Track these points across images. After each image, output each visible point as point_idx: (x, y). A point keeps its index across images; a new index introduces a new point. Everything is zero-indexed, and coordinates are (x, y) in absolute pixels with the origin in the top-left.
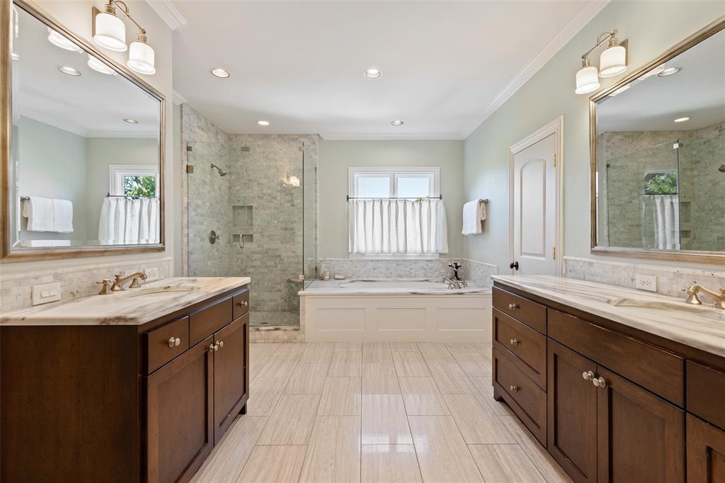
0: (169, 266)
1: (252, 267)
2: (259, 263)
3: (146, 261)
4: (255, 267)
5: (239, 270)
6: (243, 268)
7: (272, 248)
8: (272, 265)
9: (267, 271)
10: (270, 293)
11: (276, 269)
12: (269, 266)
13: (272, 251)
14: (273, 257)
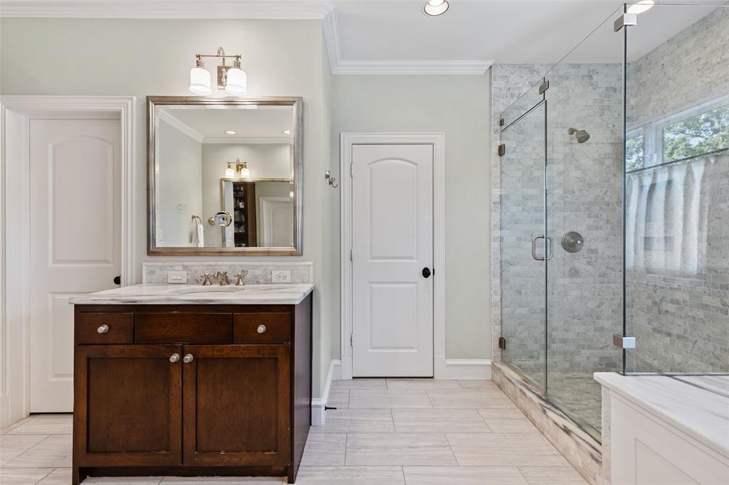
0: (309, 271)
1: (672, 301)
2: (687, 297)
3: (273, 263)
5: (650, 302)
6: (657, 300)
7: (713, 266)
8: (715, 305)
9: (702, 316)
10: (711, 366)
11: (724, 316)
12: (707, 306)
13: (715, 274)
14: (716, 288)
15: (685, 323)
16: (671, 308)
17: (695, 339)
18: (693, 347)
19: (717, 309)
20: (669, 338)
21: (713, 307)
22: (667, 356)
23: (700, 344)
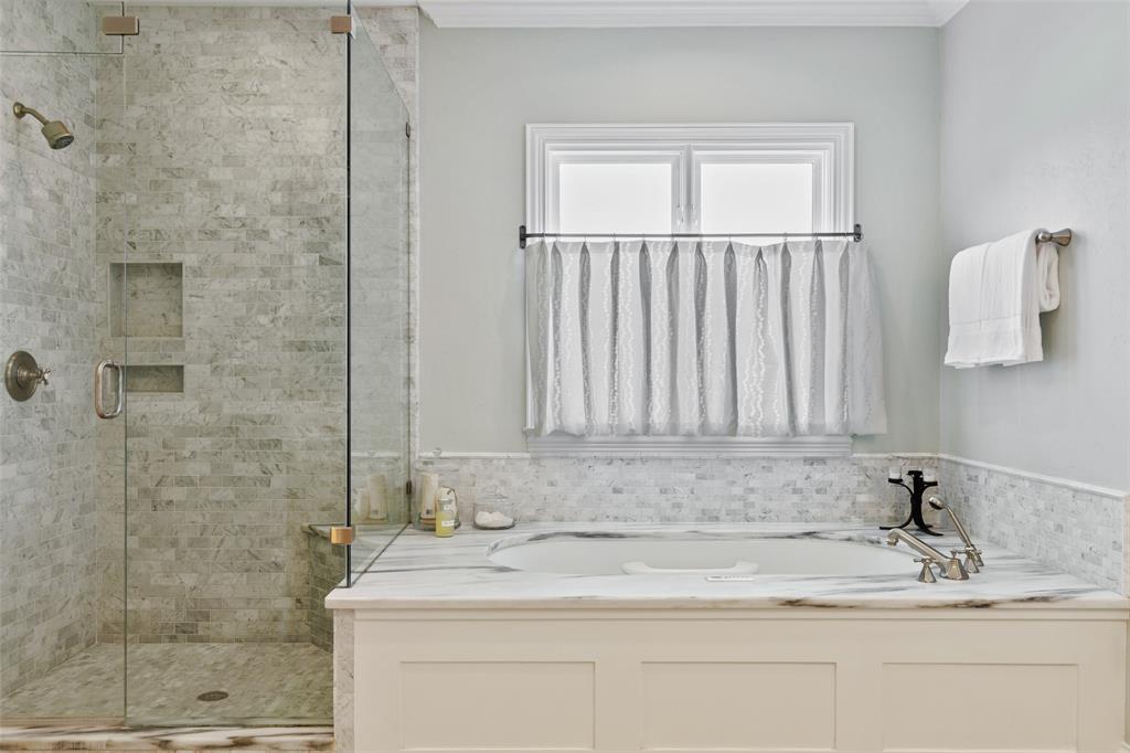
1: (180, 482)
2: (205, 469)
4: (191, 482)
6: (151, 485)
7: (250, 413)
8: (251, 475)
9: (232, 497)
10: (245, 575)
11: (265, 490)
12: (240, 478)
13: (250, 425)
14: (254, 448)
15: (203, 515)
16: (177, 494)
17: (220, 537)
18: (218, 551)
19: (256, 480)
20: (173, 550)
21: (249, 479)
22: (170, 583)
23: (230, 542)
